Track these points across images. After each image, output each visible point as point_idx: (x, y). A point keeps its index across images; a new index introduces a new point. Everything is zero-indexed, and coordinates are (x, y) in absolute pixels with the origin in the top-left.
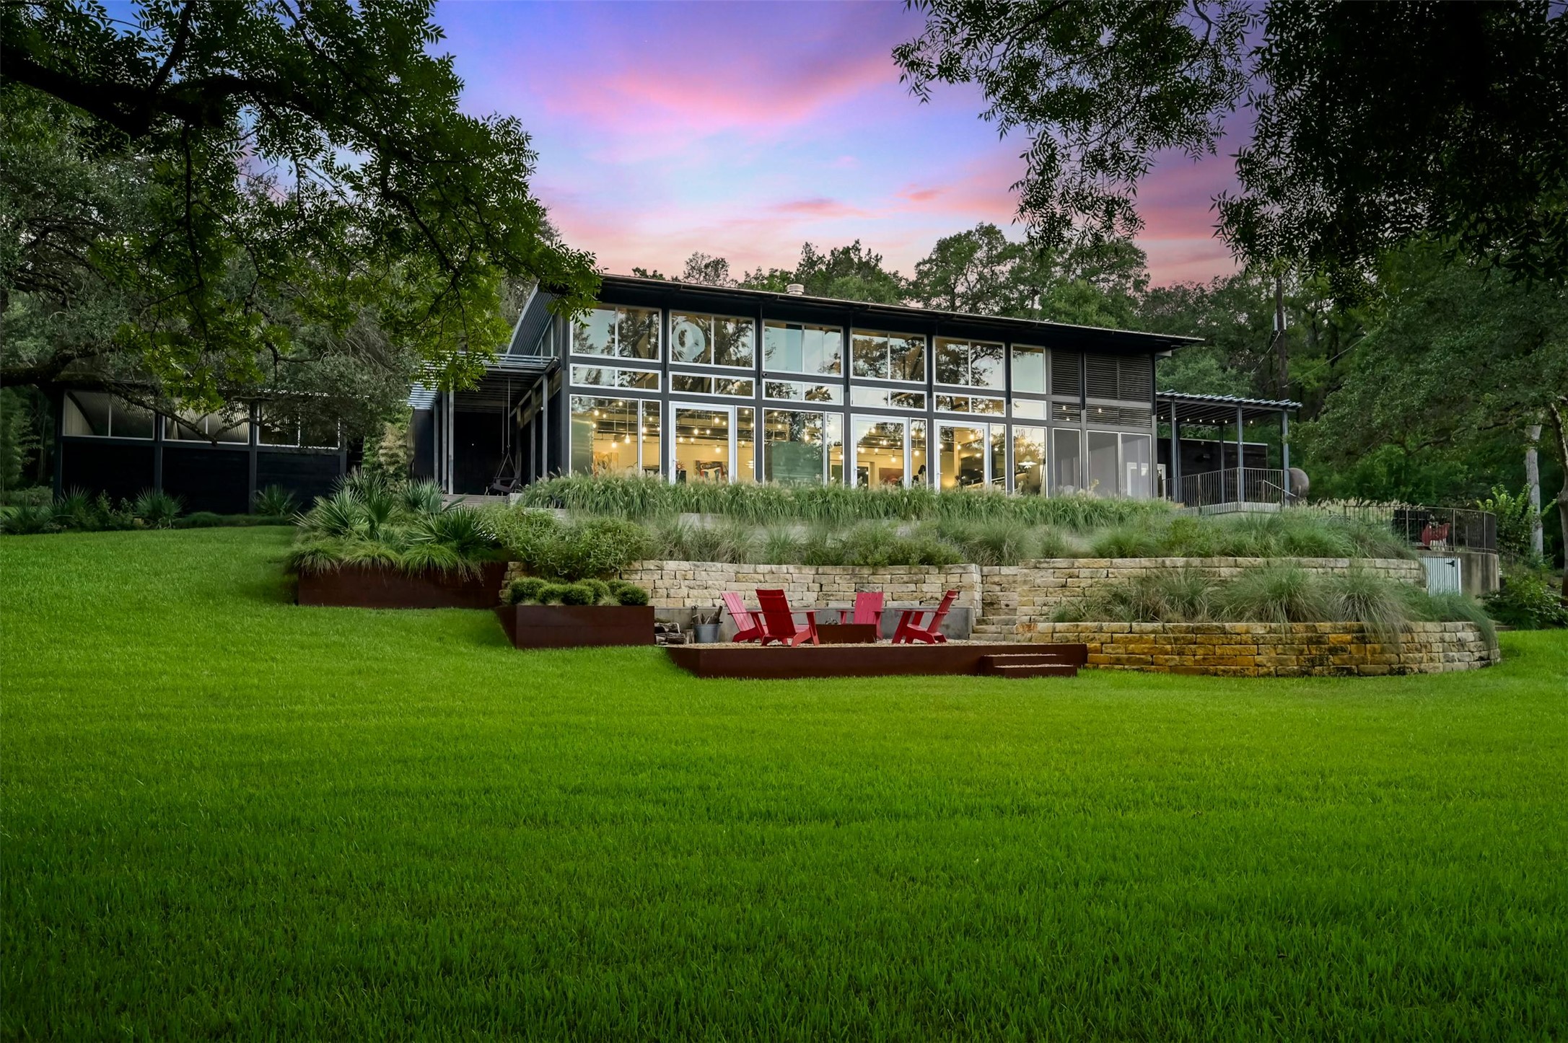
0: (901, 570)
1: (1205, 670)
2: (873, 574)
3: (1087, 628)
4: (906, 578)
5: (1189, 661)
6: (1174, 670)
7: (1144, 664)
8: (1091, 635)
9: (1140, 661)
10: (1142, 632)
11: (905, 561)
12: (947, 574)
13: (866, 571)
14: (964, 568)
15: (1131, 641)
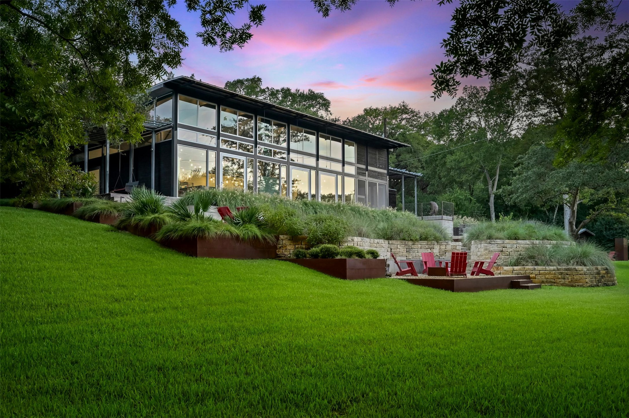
0: (424, 243)
1: (572, 285)
2: (413, 244)
3: (529, 269)
4: (427, 247)
5: (567, 281)
6: (563, 285)
7: (552, 283)
8: (531, 272)
9: (551, 282)
10: (550, 270)
11: (426, 239)
12: (440, 245)
13: (410, 243)
14: (447, 243)
15: (546, 274)
